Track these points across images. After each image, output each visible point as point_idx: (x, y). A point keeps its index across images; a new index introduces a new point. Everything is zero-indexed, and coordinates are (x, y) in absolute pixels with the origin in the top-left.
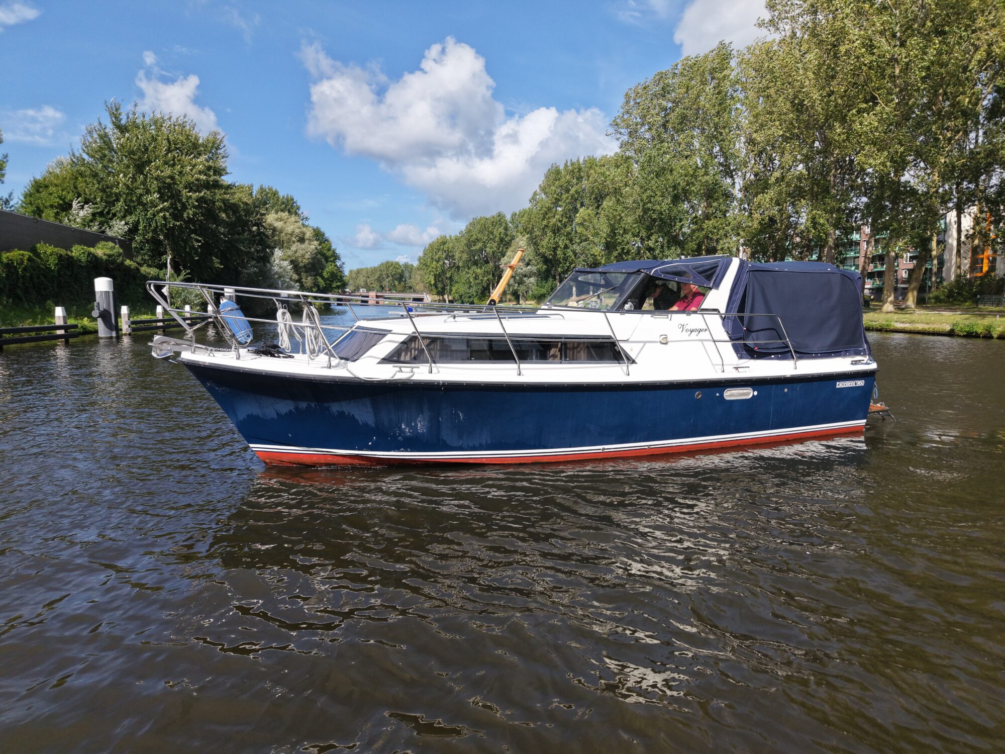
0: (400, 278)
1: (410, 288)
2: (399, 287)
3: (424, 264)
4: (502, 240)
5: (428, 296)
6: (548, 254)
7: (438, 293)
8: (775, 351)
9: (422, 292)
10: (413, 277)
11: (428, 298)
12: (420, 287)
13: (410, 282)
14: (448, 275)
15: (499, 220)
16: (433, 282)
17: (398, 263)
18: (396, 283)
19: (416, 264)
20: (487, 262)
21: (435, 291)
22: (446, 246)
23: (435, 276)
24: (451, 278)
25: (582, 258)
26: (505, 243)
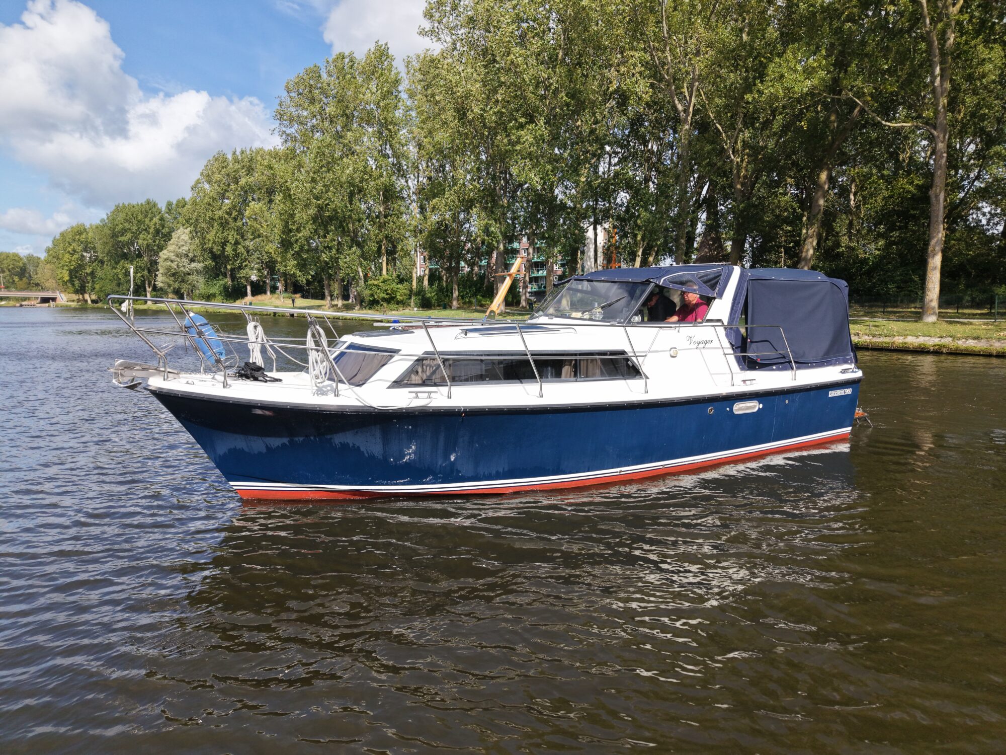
0: (22, 272)
1: (37, 285)
2: (21, 284)
3: (54, 256)
4: (157, 232)
5: (63, 295)
6: (217, 249)
7: (76, 292)
8: (776, 361)
9: (54, 290)
10: (39, 271)
11: (63, 298)
12: (51, 283)
13: (36, 279)
14: (88, 270)
15: (150, 209)
16: (67, 278)
17: (16, 255)
18: (16, 279)
19: (43, 256)
20: (140, 256)
21: (72, 289)
22: (84, 236)
23: (71, 271)
24: (92, 274)
25: (256, 255)
26: (164, 235)
